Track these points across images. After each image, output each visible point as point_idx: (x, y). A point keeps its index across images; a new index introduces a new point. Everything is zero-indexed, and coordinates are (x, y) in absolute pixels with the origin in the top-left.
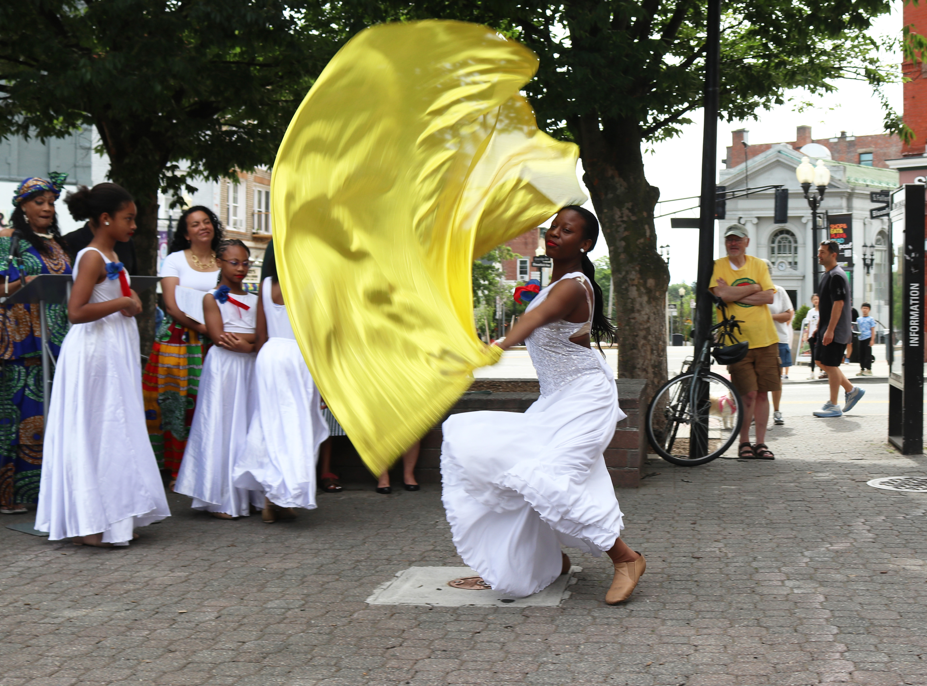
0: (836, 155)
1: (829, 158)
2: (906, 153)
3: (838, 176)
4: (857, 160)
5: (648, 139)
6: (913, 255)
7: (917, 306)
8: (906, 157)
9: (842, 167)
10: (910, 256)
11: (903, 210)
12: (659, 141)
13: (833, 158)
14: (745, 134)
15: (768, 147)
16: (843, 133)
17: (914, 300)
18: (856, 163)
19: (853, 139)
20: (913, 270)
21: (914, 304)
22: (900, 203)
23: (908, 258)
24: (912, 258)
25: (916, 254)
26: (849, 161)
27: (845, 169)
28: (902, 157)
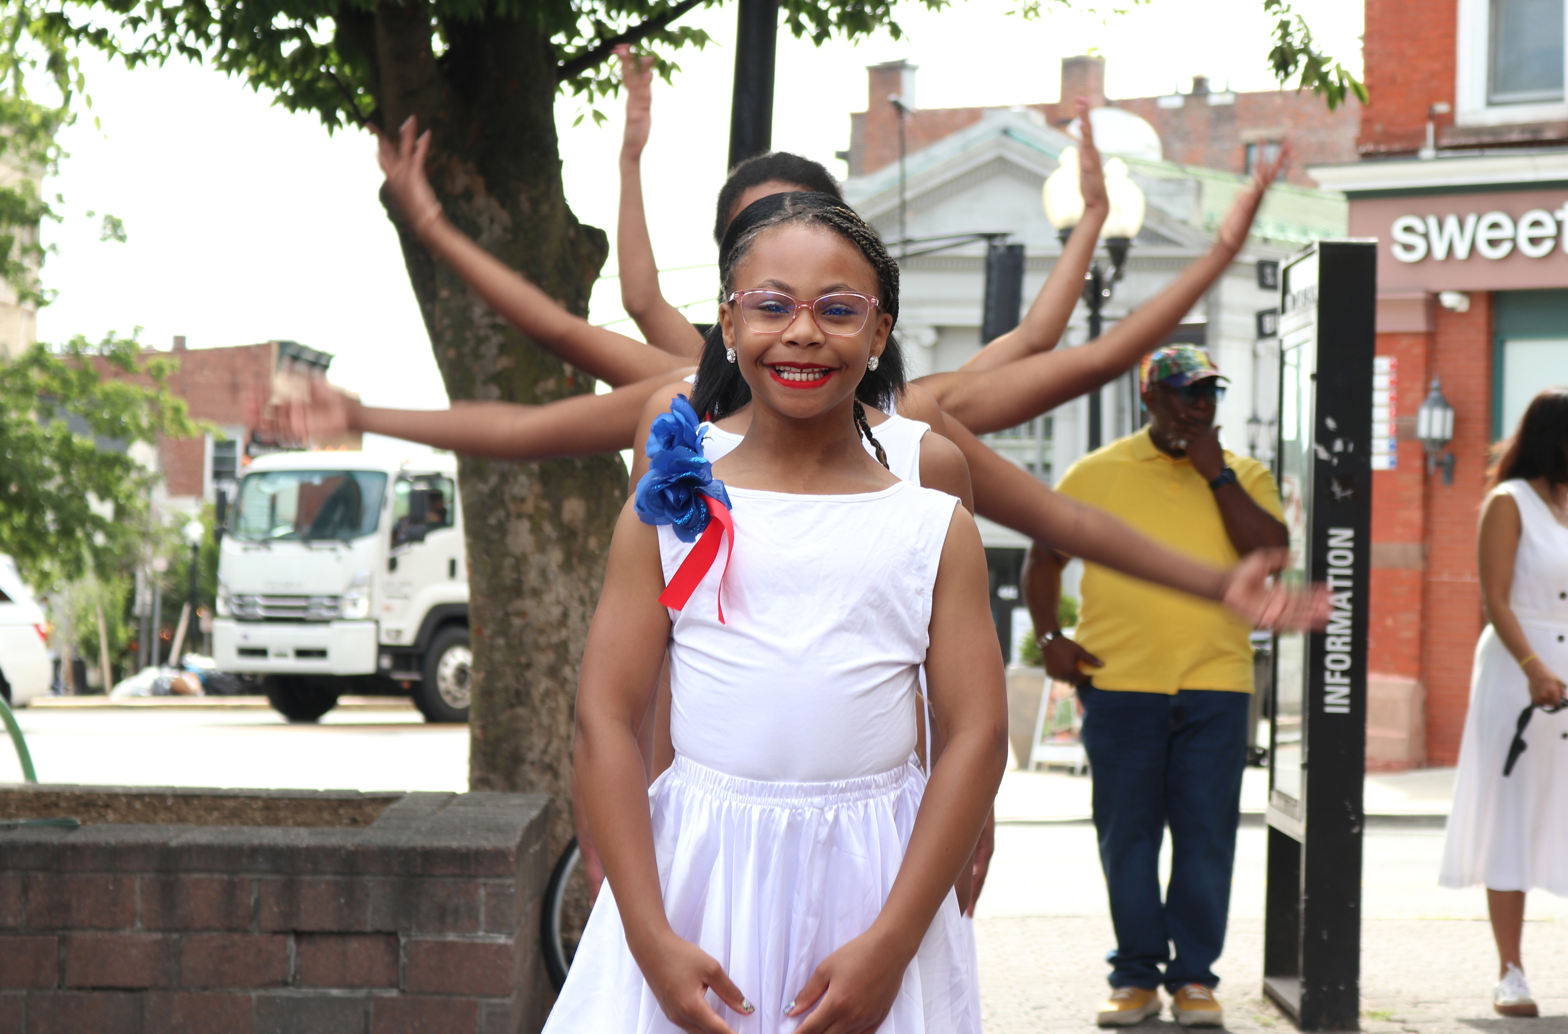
0: (1177, 146)
1: (1154, 154)
2: (1370, 147)
3: (1178, 209)
4: (1238, 161)
5: (580, 85)
6: (1338, 446)
7: (1348, 594)
8: (1369, 157)
9: (1191, 184)
10: (1329, 448)
11: (1313, 315)
12: (611, 92)
13: (1167, 154)
14: (906, 76)
15: (973, 116)
16: (1200, 83)
17: (1337, 577)
18: (1234, 170)
19: (1228, 99)
20: (1336, 489)
21: (1338, 590)
22: (1305, 294)
23: (1323, 455)
24: (1338, 455)
25: (1346, 445)
26: (1216, 164)
27: (1199, 188)
28: (1356, 157)
